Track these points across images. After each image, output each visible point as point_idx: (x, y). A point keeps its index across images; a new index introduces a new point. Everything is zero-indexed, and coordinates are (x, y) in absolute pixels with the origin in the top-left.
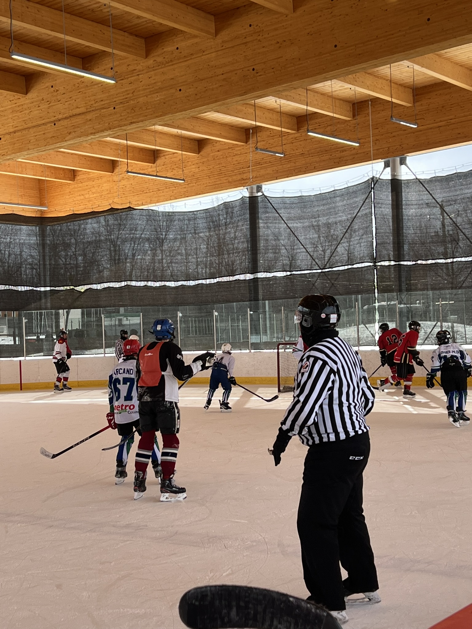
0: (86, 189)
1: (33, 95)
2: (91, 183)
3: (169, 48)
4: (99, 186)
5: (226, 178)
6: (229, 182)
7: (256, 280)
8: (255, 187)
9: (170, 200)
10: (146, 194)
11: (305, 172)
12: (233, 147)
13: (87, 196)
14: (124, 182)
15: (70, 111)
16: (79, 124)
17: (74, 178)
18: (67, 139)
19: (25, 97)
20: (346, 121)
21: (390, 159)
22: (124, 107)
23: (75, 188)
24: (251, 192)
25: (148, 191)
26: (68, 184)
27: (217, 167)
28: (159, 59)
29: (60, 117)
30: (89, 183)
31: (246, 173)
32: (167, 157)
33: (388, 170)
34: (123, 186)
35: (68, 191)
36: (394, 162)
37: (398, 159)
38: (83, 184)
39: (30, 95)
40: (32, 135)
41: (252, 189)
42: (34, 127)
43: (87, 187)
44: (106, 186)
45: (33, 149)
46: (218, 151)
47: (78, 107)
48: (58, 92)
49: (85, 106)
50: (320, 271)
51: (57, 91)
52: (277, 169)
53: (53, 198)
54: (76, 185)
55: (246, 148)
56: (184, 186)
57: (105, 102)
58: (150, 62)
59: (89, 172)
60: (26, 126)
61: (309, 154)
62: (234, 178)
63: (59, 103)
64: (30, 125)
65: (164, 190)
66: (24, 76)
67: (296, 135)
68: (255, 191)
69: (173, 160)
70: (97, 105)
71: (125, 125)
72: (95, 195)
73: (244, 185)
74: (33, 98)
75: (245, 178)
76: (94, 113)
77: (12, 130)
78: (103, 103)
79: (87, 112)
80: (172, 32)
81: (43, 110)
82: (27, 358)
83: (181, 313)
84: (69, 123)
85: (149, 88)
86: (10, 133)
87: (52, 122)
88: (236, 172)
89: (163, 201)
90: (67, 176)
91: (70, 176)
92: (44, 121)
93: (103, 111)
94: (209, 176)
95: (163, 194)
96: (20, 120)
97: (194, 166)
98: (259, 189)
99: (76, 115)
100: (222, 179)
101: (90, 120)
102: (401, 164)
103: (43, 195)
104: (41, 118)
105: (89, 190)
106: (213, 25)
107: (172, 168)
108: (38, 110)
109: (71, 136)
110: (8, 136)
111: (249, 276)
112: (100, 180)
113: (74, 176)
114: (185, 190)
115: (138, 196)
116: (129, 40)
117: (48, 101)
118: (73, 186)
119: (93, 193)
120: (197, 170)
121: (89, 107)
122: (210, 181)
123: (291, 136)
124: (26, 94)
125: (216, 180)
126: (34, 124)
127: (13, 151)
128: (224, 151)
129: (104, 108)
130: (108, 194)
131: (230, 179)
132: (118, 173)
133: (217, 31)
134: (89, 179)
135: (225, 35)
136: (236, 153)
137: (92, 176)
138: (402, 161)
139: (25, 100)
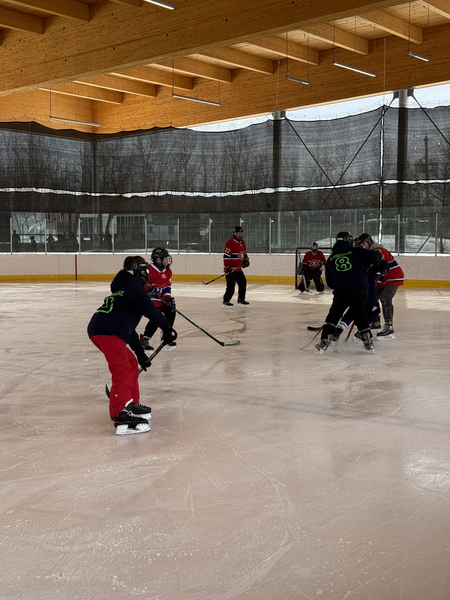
0: (133, 111)
1: (95, 22)
2: (137, 105)
4: (144, 108)
5: (254, 104)
6: (257, 108)
7: (277, 193)
8: (279, 112)
9: (205, 122)
10: (184, 117)
11: (324, 101)
12: (261, 76)
13: (133, 117)
14: (165, 105)
15: (128, 37)
16: (135, 49)
17: (122, 101)
18: (124, 62)
19: (88, 23)
20: (362, 56)
21: (399, 91)
22: (175, 34)
23: (123, 109)
24: (276, 116)
25: (186, 114)
26: (117, 105)
27: (247, 94)
29: (119, 42)
30: (135, 105)
31: (273, 100)
32: (203, 84)
33: (397, 100)
34: (164, 109)
35: (116, 111)
36: (402, 93)
37: (406, 91)
38: (130, 106)
39: (92, 22)
40: (94, 58)
41: (276, 114)
42: (96, 50)
43: (133, 109)
44: (150, 108)
45: (95, 70)
46: (249, 80)
47: (134, 34)
48: (117, 20)
49: (141, 33)
50: (332, 187)
51: (117, 18)
52: (299, 97)
53: (104, 117)
54: (124, 107)
55: (274, 77)
56: (217, 110)
57: (160, 30)
59: (135, 96)
60: (88, 50)
61: (328, 85)
62: (262, 104)
63: (118, 29)
64: (92, 49)
65: (200, 113)
66: (88, 4)
67: (318, 68)
68: (279, 115)
69: (209, 86)
70: (152, 32)
71: (176, 51)
72: (139, 116)
73: (270, 110)
74: (95, 25)
75: (271, 104)
76: (149, 39)
77: (75, 53)
78: (157, 30)
79: (142, 38)
81: (103, 35)
82: (82, 253)
83: (212, 220)
84: (126, 48)
85: (199, 18)
87: (111, 46)
88: (263, 99)
89: (198, 123)
90: (116, 98)
91: (119, 99)
92: (105, 45)
93: (157, 37)
94: (239, 102)
95: (199, 117)
96: (83, 44)
97: (227, 93)
98: (283, 114)
99: (133, 40)
100: (250, 105)
101: (145, 45)
102: (409, 95)
103: (95, 115)
104: (102, 42)
105: (135, 111)
107: (208, 94)
108: (99, 35)
109: (127, 60)
110: (72, 58)
111: (271, 190)
112: (145, 103)
113: (122, 99)
114: (219, 113)
115: (177, 117)
117: (108, 28)
118: (121, 107)
119: (139, 115)
120: (230, 96)
121: (144, 34)
122: (240, 106)
123: (314, 68)
124: (90, 20)
125: (245, 106)
126: (96, 48)
127: (77, 72)
128: (254, 80)
129: (157, 35)
130: (151, 115)
131: (258, 105)
132: (160, 98)
134: (135, 102)
136: (264, 82)
137: (138, 99)
138: (410, 93)
139: (88, 26)
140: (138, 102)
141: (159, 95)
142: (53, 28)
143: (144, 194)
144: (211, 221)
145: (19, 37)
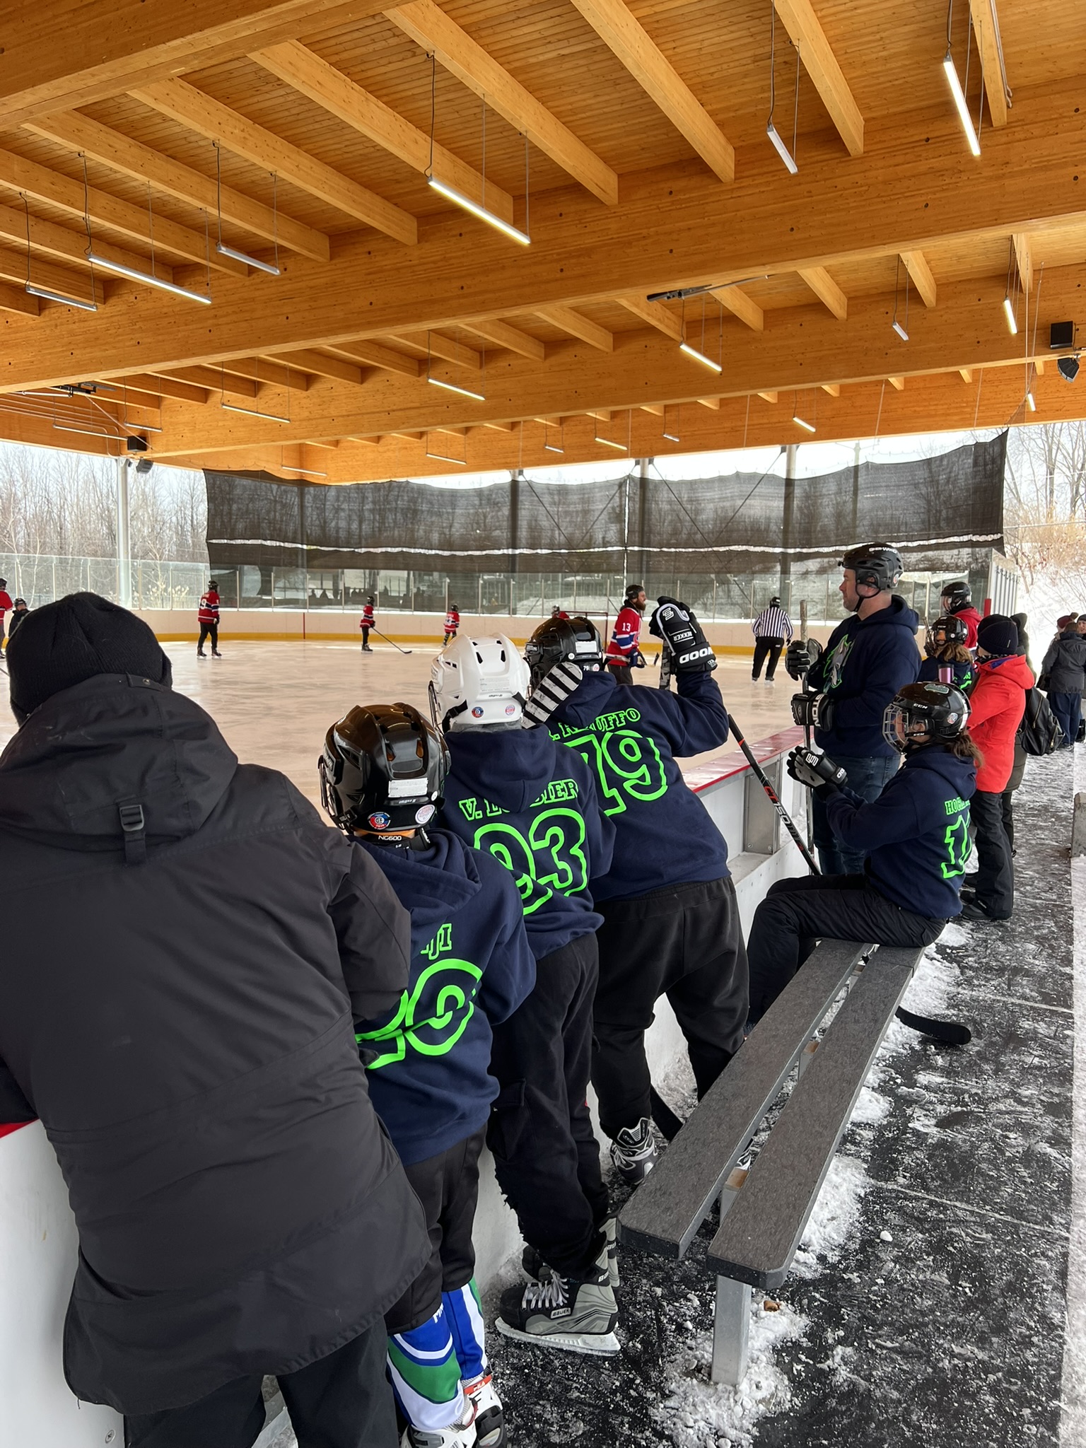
1: (368, 385)
3: (502, 364)
4: (364, 454)
5: (490, 460)
6: (493, 464)
7: (514, 556)
8: (517, 471)
10: (412, 467)
12: (499, 432)
13: (350, 463)
15: (405, 404)
16: (412, 417)
18: (401, 426)
19: (360, 386)
20: (604, 422)
21: (641, 460)
24: (514, 476)
25: (413, 465)
26: (331, 449)
27: (483, 449)
28: (492, 372)
29: (395, 408)
30: (353, 451)
31: (510, 457)
32: (434, 435)
33: (639, 467)
34: (387, 458)
35: (331, 458)
36: (644, 462)
37: (647, 460)
38: (347, 453)
39: (365, 385)
40: (366, 420)
41: (515, 473)
42: (368, 413)
43: (350, 455)
44: (370, 456)
46: (485, 435)
47: (412, 402)
48: (394, 387)
49: (419, 402)
52: (538, 457)
53: (314, 463)
54: (339, 452)
55: (512, 435)
57: (439, 401)
58: (483, 372)
59: (353, 441)
60: (360, 412)
62: (499, 461)
63: (395, 395)
64: (364, 411)
66: (361, 368)
67: (559, 429)
68: (517, 475)
69: (439, 438)
70: (431, 402)
73: (507, 469)
74: (368, 388)
75: (507, 461)
76: (428, 408)
77: (345, 413)
78: (437, 401)
79: (423, 407)
80: (505, 351)
81: (377, 399)
82: (310, 611)
84: (403, 414)
86: (343, 416)
87: (386, 411)
88: (500, 456)
90: (331, 443)
91: (334, 443)
92: (378, 410)
93: (438, 408)
94: (474, 456)
96: (354, 406)
97: (460, 446)
98: (521, 473)
99: (410, 408)
100: (486, 460)
102: (650, 464)
103: (304, 460)
104: (375, 406)
105: (352, 458)
106: (543, 350)
107: (438, 445)
108: (372, 399)
111: (510, 551)
112: (366, 451)
114: (450, 467)
115: (403, 468)
116: (470, 353)
117: (383, 393)
119: (357, 461)
120: (463, 450)
121: (422, 403)
122: (475, 461)
123: (555, 429)
124: (362, 383)
125: (480, 461)
126: (368, 411)
128: (490, 435)
131: (494, 462)
133: (546, 356)
135: (553, 360)
136: (502, 438)
138: (651, 462)
139: (358, 388)
140: (357, 448)
141: (381, 442)
142: (317, 388)
143: (379, 550)
144: (448, 580)
145: (278, 391)
